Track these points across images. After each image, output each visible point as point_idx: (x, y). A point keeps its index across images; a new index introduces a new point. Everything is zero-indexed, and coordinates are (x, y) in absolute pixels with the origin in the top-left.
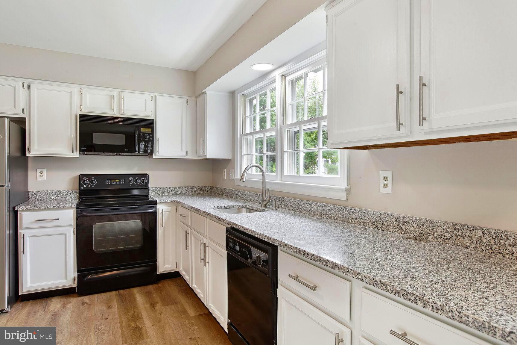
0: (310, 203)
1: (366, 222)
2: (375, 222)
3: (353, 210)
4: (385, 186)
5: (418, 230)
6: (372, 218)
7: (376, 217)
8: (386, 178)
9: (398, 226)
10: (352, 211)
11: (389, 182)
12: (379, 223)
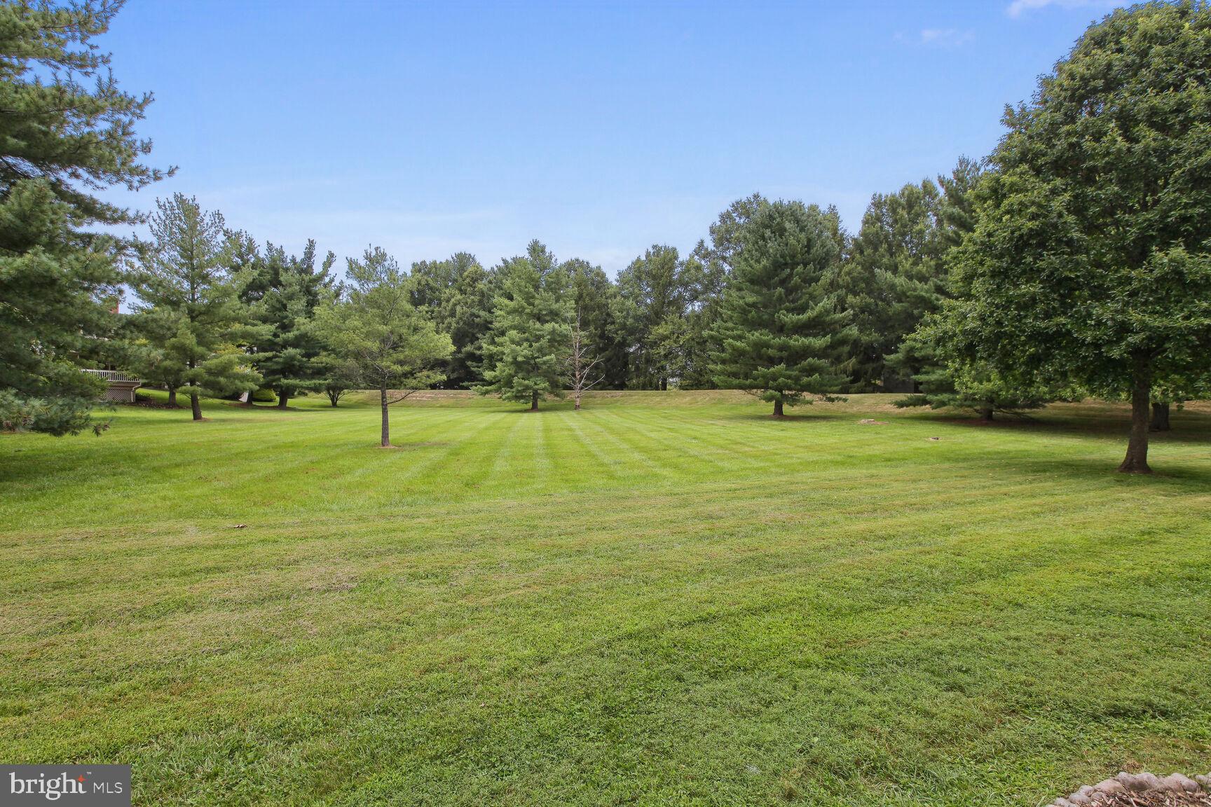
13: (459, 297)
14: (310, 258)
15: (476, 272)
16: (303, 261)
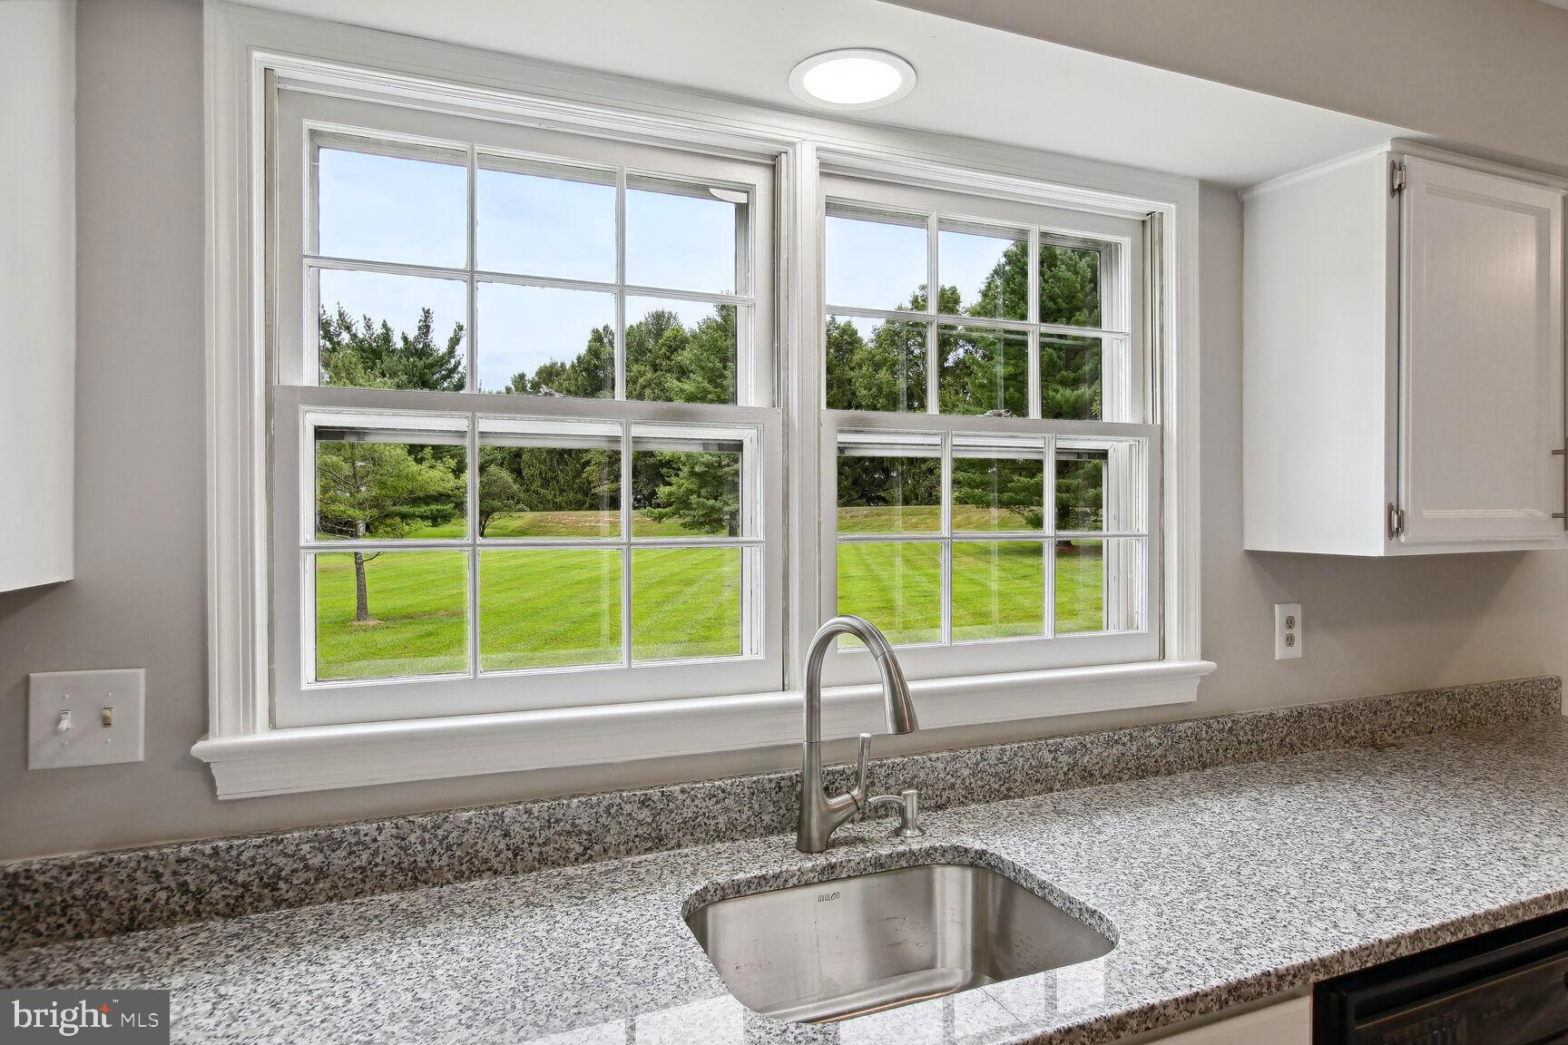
0: (1069, 743)
1: (1265, 745)
2: (1287, 740)
3: (1230, 725)
4: (1290, 640)
5: (1367, 727)
6: (1280, 730)
7: (1289, 724)
8: (1290, 623)
9: (1334, 732)
10: (1227, 728)
11: (1297, 631)
12: (1295, 739)
13: (649, 375)
14: (426, 334)
15: (676, 337)
16: (416, 338)
